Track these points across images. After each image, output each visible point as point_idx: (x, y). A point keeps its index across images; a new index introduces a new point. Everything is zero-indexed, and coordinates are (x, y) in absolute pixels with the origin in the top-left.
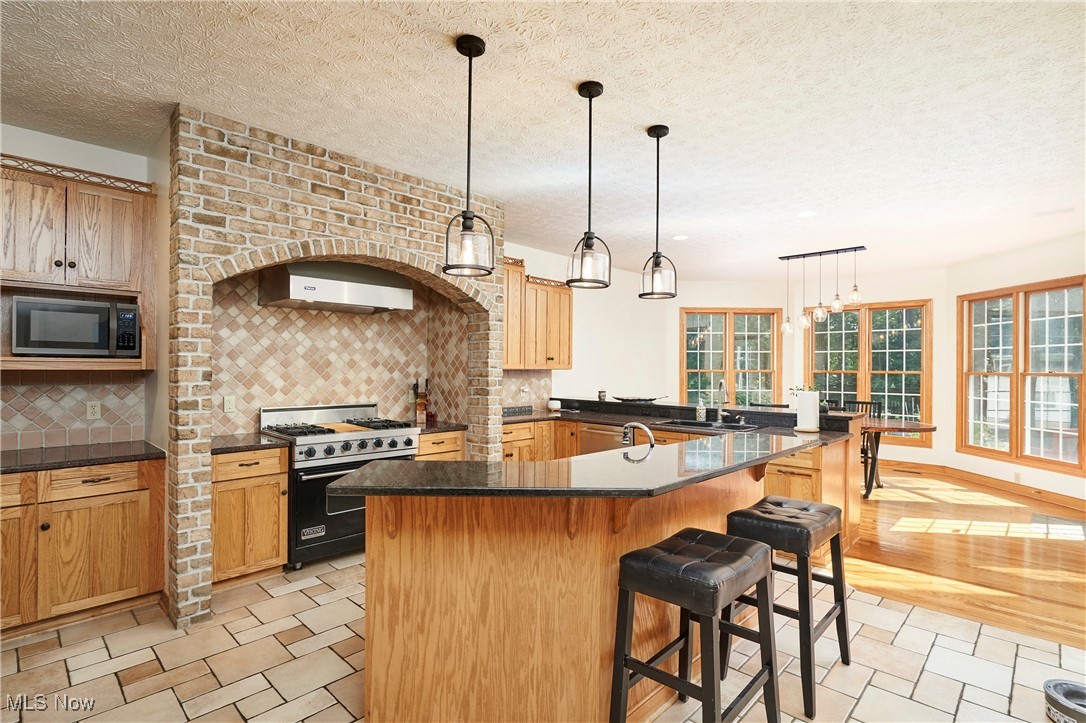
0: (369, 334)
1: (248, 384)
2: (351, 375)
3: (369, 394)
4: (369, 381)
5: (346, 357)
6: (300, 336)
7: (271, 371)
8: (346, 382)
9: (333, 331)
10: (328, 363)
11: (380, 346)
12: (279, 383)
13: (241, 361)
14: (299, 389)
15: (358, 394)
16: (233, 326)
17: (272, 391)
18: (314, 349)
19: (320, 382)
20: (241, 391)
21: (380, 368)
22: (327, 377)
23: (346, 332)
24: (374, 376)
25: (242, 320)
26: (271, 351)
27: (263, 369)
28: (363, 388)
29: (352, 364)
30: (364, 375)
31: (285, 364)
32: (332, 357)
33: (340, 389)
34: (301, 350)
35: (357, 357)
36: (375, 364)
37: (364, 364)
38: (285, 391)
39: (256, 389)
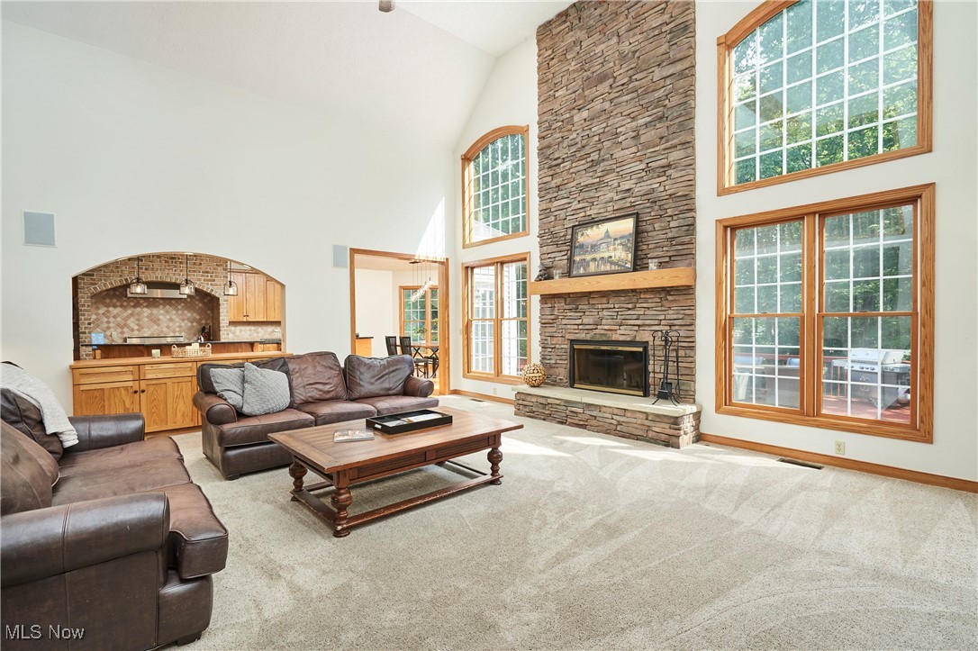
0: (180, 307)
1: (122, 328)
2: (171, 324)
3: (180, 332)
4: (180, 327)
5: (168, 317)
6: (145, 309)
7: (132, 323)
8: (168, 327)
9: (161, 307)
10: (159, 320)
11: (186, 312)
12: (136, 327)
13: (119, 319)
14: (146, 330)
15: (174, 332)
16: (115, 306)
17: (133, 330)
18: (151, 314)
19: (155, 327)
20: (119, 330)
21: (186, 321)
22: (158, 325)
23: (168, 307)
24: (183, 324)
25: (118, 304)
26: (132, 315)
27: (128, 322)
28: (178, 329)
29: (171, 320)
30: (178, 324)
31: (138, 320)
32: (161, 317)
33: (165, 330)
34: (146, 314)
35: (174, 317)
36: (183, 320)
37: (177, 320)
38: (138, 330)
39: (126, 330)
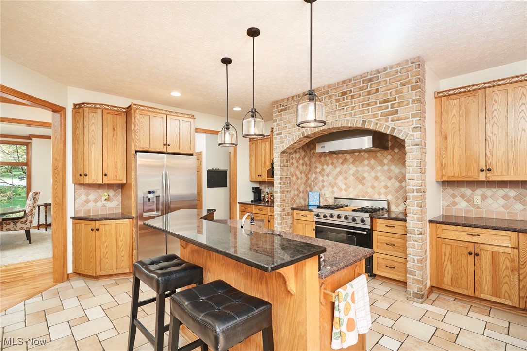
0: (386, 161)
1: (333, 187)
2: (376, 184)
3: (386, 194)
4: (386, 187)
5: (373, 174)
6: (351, 166)
7: (340, 182)
8: (373, 187)
9: (366, 162)
10: (364, 178)
11: (393, 167)
12: (343, 187)
13: (330, 178)
14: (351, 190)
15: (379, 194)
16: (328, 164)
17: (341, 190)
18: (357, 171)
19: (360, 187)
20: (331, 189)
21: (393, 180)
22: (363, 184)
23: (373, 161)
24: (389, 184)
25: (330, 162)
26: (340, 173)
27: (337, 181)
28: (383, 191)
29: (376, 178)
30: (383, 184)
31: (346, 178)
32: (366, 175)
33: (370, 190)
34: (351, 172)
35: (379, 174)
36: (390, 178)
37: (383, 178)
38: (346, 190)
39: (335, 189)
